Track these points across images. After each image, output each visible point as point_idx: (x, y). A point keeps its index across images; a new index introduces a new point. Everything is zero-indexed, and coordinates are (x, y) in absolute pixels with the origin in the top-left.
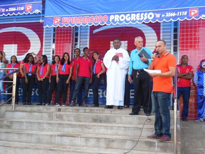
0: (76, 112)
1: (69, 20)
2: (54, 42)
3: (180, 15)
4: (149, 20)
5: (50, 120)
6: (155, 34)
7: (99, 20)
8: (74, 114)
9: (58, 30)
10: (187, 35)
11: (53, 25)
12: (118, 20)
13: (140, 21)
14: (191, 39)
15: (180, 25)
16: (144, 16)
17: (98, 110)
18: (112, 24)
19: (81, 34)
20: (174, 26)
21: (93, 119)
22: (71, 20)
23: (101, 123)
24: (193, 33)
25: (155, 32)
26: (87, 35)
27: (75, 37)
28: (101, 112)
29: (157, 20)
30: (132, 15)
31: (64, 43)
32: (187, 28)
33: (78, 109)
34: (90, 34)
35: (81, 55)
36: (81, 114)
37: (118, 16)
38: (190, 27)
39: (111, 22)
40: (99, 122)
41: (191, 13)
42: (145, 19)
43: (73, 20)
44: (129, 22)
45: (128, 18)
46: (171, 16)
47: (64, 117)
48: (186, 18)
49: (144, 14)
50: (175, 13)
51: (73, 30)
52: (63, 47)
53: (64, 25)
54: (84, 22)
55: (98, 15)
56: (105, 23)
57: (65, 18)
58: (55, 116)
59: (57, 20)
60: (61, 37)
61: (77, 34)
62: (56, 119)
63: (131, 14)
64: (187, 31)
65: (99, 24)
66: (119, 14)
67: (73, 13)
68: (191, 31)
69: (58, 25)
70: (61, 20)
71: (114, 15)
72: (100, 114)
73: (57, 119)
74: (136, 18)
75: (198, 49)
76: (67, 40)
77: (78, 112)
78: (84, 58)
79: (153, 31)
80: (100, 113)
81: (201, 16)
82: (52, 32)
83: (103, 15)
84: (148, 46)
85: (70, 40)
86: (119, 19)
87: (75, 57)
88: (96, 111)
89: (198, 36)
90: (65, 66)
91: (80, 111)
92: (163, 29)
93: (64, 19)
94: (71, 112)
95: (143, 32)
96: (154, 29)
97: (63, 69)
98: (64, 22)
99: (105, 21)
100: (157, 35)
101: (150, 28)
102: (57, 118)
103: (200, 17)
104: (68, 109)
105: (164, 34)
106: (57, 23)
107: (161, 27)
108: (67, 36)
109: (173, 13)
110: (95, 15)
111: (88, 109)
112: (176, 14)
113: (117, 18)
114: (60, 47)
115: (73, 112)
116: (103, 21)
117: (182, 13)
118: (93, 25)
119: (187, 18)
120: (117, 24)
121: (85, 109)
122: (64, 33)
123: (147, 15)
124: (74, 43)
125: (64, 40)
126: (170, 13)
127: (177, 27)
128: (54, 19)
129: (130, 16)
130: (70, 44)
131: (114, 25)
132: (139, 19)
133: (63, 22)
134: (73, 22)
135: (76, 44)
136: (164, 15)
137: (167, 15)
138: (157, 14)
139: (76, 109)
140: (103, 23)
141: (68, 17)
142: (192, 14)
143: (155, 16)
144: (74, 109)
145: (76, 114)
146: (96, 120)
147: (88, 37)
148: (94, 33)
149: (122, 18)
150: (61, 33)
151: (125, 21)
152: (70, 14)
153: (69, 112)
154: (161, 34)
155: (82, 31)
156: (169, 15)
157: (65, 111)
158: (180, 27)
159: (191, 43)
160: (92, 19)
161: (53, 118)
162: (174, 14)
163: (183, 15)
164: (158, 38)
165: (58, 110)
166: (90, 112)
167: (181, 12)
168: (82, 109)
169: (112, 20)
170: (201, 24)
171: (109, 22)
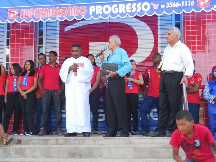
0: (44, 144)
1: (31, 12)
2: (8, 44)
3: (186, 5)
4: (144, 12)
5: (7, 157)
6: (151, 32)
7: (74, 13)
8: (42, 147)
9: (13, 27)
10: (193, 33)
11: (8, 20)
12: (101, 13)
13: (131, 14)
14: (199, 38)
15: (184, 20)
16: (136, 7)
17: (76, 140)
18: (92, 18)
19: (48, 32)
20: (176, 21)
21: (70, 153)
22: (34, 13)
23: (81, 158)
24: (201, 30)
25: (151, 29)
26: (56, 34)
27: (38, 37)
28: (81, 142)
29: (155, 13)
30: (121, 5)
31: (23, 45)
32: (193, 23)
33: (47, 139)
34: (60, 32)
35: (47, 63)
36: (51, 146)
37: (100, 7)
38: (197, 21)
39: (91, 15)
40: (78, 157)
41: (200, 2)
42: (139, 10)
43: (36, 13)
44: (116, 15)
45: (115, 9)
46: (174, 7)
47: (27, 152)
48: (193, 10)
49: (137, 4)
50: (179, 3)
51: (36, 27)
52: (22, 50)
53: (24, 20)
54: (53, 15)
55: (72, 6)
56: (83, 17)
57: (25, 10)
58: (13, 151)
59: (14, 13)
60: (18, 36)
61: (41, 33)
62: (15, 155)
63: (118, 4)
64: (193, 28)
65: (75, 18)
66: (103, 5)
67: (36, 2)
68: (199, 28)
69: (16, 20)
70: (19, 12)
71: (95, 5)
72: (79, 146)
73: (17, 156)
74: (125, 9)
75: (209, 51)
76: (27, 41)
77: (47, 144)
78: (51, 66)
79: (148, 28)
80: (79, 144)
81: (214, 7)
82: (6, 30)
83: (79, 6)
84: (142, 48)
85: (32, 40)
86: (102, 11)
87: (39, 65)
88: (72, 141)
89: (208, 34)
90: (26, 78)
91: (50, 142)
92: (161, 25)
93: (24, 12)
94: (36, 144)
95: (135, 28)
96: (149, 25)
97: (24, 83)
98: (24, 15)
99: (83, 14)
100: (153, 33)
101: (144, 23)
102: (16, 153)
103: (212, 8)
104: (31, 139)
105: (163, 31)
106: (14, 17)
107: (159, 23)
108: (27, 36)
109: (176, 3)
110: (68, 6)
111: (61, 139)
112: (180, 5)
113: (99, 9)
114: (17, 51)
115: (39, 144)
116: (80, 14)
117: (188, 3)
118: (66, 20)
119: (195, 9)
120: (99, 17)
121: (57, 139)
122: (23, 31)
123: (141, 6)
124: (38, 45)
125: (22, 41)
126: (172, 3)
127: (179, 21)
128: (9, 12)
129: (118, 7)
130: (32, 46)
131: (96, 20)
132: (129, 11)
133: (22, 16)
134: (36, 16)
135: (40, 47)
136: (164, 6)
137: (168, 5)
138: (155, 5)
139: (43, 139)
140: (80, 16)
141: (30, 8)
142: (202, 4)
143: (152, 6)
144: (42, 139)
145: (45, 146)
146: (74, 154)
147: (58, 37)
148: (65, 31)
149: (107, 9)
150: (18, 32)
151: (111, 13)
152: (32, 4)
153: (34, 144)
154: (159, 32)
155: (48, 28)
156: (170, 5)
157: (27, 143)
158: (184, 22)
159: (199, 43)
160: (64, 11)
161: (10, 154)
162: (177, 5)
163: (189, 5)
164: (154, 38)
165: (17, 142)
166: (64, 143)
167: (186, 2)
168: (52, 139)
169: (93, 12)
170: (211, 18)
171: (88, 15)
